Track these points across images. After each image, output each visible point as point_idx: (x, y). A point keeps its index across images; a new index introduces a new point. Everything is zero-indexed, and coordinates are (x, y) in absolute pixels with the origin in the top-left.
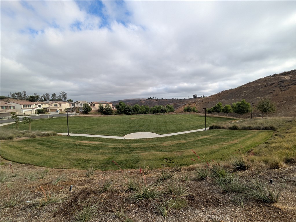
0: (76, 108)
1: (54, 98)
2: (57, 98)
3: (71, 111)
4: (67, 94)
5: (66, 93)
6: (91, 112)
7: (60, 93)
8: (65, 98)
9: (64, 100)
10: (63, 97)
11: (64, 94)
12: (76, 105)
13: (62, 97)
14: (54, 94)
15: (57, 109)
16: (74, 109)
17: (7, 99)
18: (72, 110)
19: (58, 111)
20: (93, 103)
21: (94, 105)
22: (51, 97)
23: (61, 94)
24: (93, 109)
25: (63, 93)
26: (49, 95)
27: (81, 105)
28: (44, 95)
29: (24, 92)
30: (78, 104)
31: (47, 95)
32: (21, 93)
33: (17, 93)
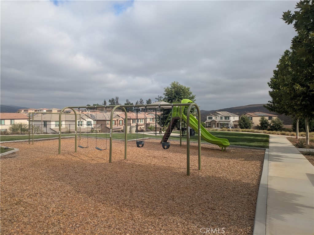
0: (215, 122)
12: (214, 118)
14: (149, 100)
27: (221, 118)
28: (138, 101)
29: (117, 98)
30: (217, 117)
31: (141, 101)
32: (114, 100)
33: (111, 100)
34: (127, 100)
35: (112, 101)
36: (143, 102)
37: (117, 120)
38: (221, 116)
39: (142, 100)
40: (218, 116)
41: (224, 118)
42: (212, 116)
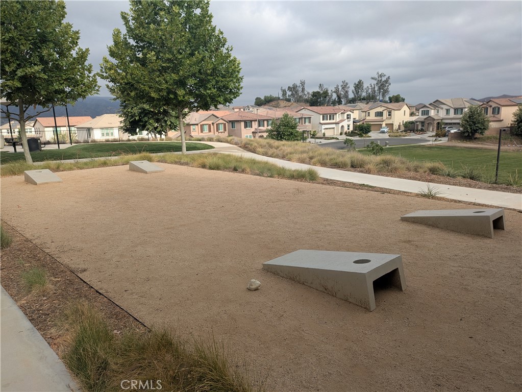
0: (434, 120)
1: (357, 93)
2: (364, 94)
3: (417, 131)
4: (390, 81)
5: (389, 77)
6: (487, 133)
7: (372, 78)
8: (386, 92)
9: (381, 98)
10: (380, 89)
11: (384, 79)
12: (432, 113)
13: (376, 89)
14: (360, 82)
15: (381, 125)
16: (426, 125)
17: (276, 102)
18: (420, 128)
19: (386, 130)
20: (494, 105)
21: (497, 111)
22: (353, 92)
23: (375, 82)
24: (493, 125)
25: (381, 76)
26: (349, 87)
27: (448, 111)
28: (338, 86)
29: (303, 83)
30: (440, 110)
31: (345, 86)
32: (297, 86)
33: (291, 86)
34: (320, 85)
35: (293, 89)
36: (348, 86)
37: (213, 124)
38: (448, 108)
39: (347, 84)
40: (442, 109)
41: (452, 111)
42: (428, 109)
